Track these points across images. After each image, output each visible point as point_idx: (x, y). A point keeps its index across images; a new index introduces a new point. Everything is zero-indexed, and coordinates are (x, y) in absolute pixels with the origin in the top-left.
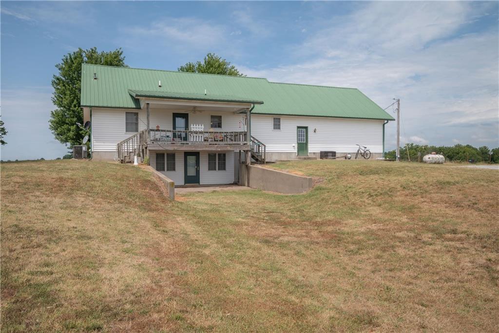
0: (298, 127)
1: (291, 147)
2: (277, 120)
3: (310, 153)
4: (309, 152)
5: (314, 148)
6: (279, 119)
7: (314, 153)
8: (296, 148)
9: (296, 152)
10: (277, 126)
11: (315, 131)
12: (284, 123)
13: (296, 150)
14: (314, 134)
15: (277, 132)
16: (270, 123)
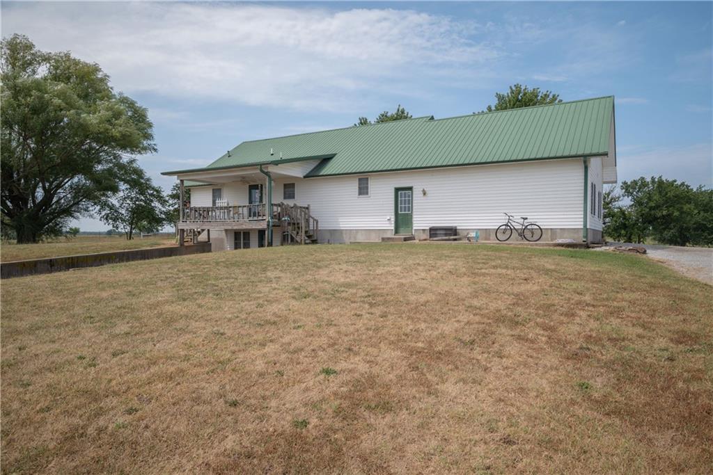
0: (397, 190)
1: (384, 222)
2: (363, 180)
3: (415, 230)
4: (414, 228)
5: (422, 221)
6: (368, 178)
7: (423, 230)
8: (393, 222)
9: (393, 228)
10: (363, 190)
11: (424, 194)
12: (374, 185)
13: (393, 225)
14: (425, 198)
15: (363, 199)
16: (354, 186)
